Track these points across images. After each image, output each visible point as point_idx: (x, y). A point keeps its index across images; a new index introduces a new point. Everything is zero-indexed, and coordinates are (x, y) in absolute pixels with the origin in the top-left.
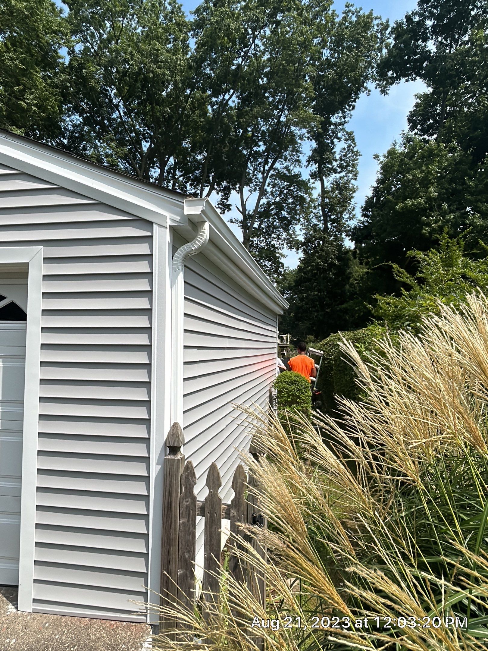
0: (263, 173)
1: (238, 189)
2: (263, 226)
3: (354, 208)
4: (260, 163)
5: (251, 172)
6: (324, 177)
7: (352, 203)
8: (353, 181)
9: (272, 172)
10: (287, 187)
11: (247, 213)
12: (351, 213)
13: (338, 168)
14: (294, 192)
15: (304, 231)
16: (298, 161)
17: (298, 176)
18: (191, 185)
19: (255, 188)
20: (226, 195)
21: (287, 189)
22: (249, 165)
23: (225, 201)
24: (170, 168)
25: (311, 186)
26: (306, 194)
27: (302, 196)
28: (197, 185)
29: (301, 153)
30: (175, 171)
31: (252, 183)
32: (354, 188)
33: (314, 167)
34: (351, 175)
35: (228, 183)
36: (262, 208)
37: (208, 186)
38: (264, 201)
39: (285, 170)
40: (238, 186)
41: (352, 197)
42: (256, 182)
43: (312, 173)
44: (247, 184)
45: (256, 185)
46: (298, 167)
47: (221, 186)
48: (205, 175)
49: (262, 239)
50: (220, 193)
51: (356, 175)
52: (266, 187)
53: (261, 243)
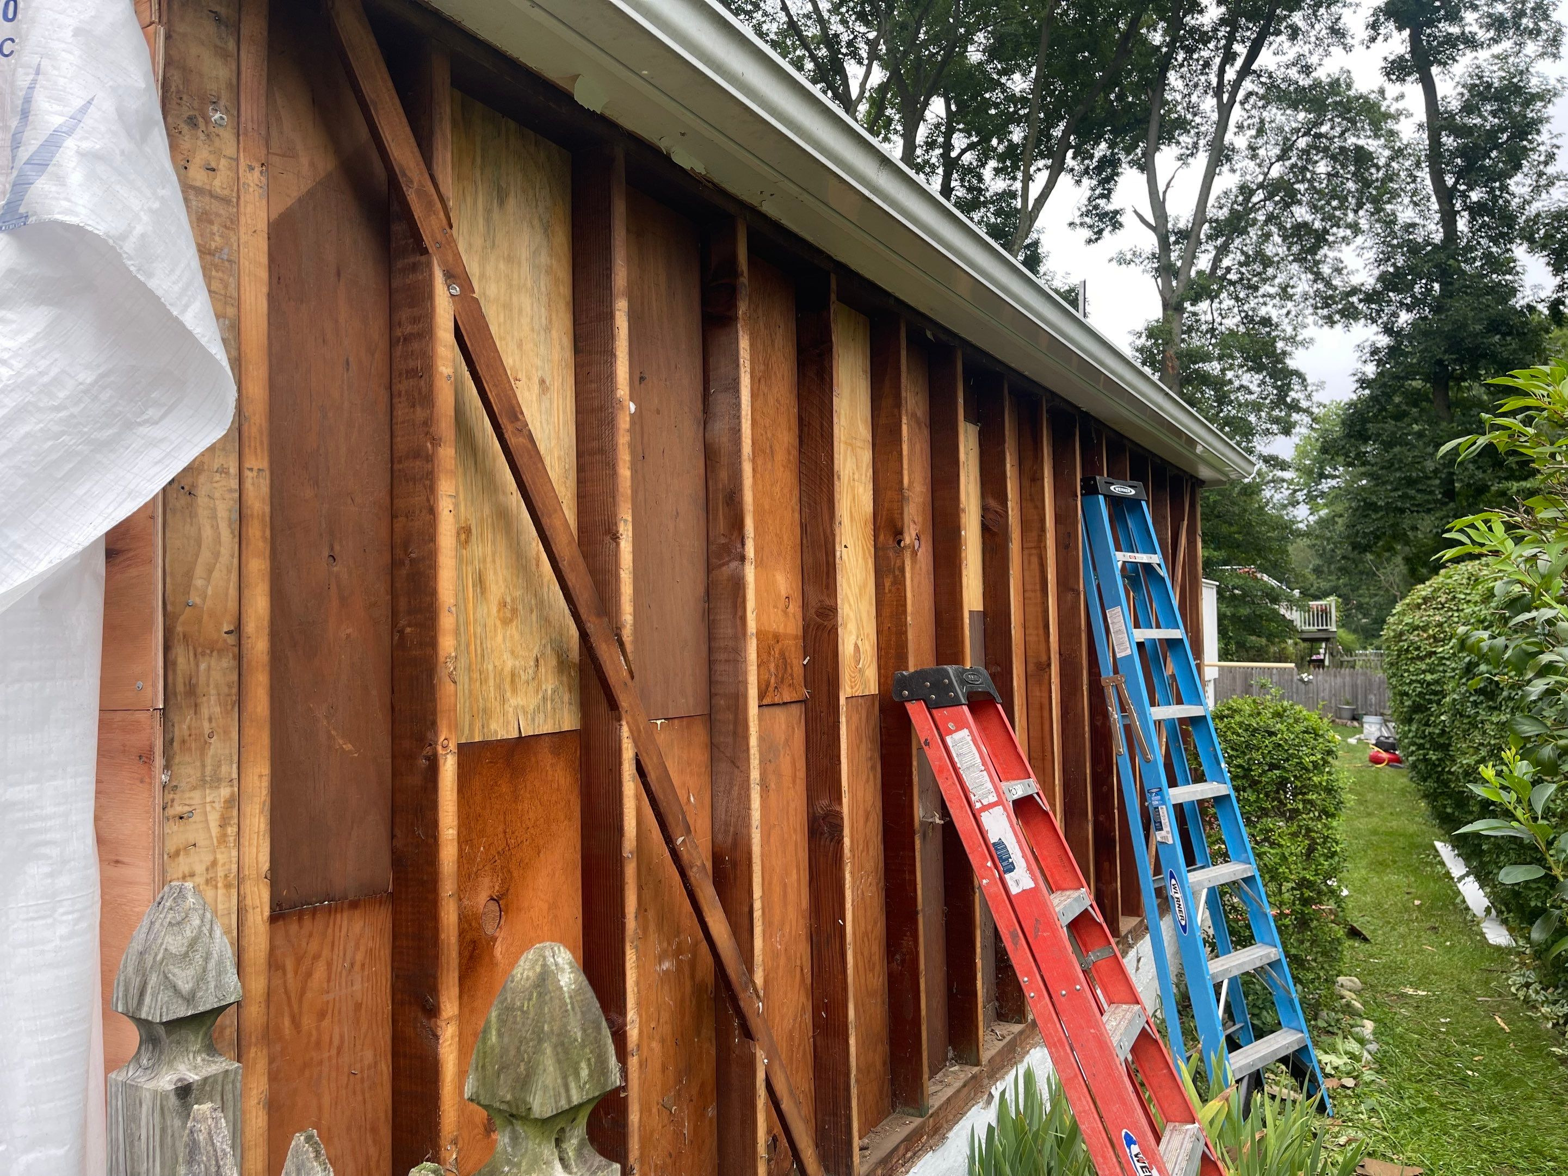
0: (1218, 92)
1: (1140, 159)
2: (1226, 262)
3: (1550, 154)
5: (1181, 98)
6: (1434, 70)
8: (1542, 66)
9: (1248, 85)
10: (1307, 128)
11: (1170, 226)
13: (1481, 31)
14: (1331, 139)
16: (1337, 32)
17: (1340, 83)
18: (997, 170)
19: (1196, 146)
20: (1106, 185)
21: (1307, 134)
22: (1172, 76)
23: (1102, 202)
25: (1392, 110)
26: (1376, 138)
27: (1359, 149)
28: (1016, 167)
30: (948, 137)
31: (1186, 131)
32: (1547, 90)
33: (1397, 42)
34: (1531, 48)
35: (1112, 145)
36: (1219, 207)
37: (1045, 167)
39: (1292, 70)
40: (1140, 149)
41: (1543, 119)
43: (1391, 64)
44: (1170, 140)
45: (1198, 135)
46: (1338, 51)
47: (1088, 159)
49: (1227, 303)
50: (1086, 182)
51: (1555, 41)
53: (1225, 316)
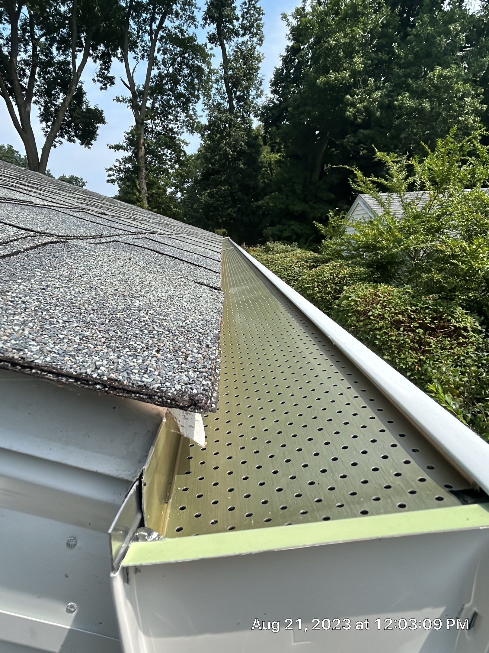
0: (150, 34)
1: (119, 56)
2: (157, 105)
3: (261, 82)
4: (144, 20)
5: (135, 32)
6: (225, 42)
7: (259, 76)
8: (258, 48)
9: (161, 33)
10: (181, 54)
11: (136, 88)
12: (258, 89)
13: (239, 29)
14: (189, 61)
15: (207, 112)
16: (192, 18)
17: (192, 39)
18: (58, 49)
19: (143, 55)
20: (106, 65)
21: (181, 57)
22: (131, 22)
23: (106, 72)
24: (25, 24)
25: (209, 53)
26: (204, 63)
27: (199, 67)
28: (66, 49)
29: (196, 8)
30: (32, 28)
31: (137, 47)
32: (260, 57)
33: (212, 28)
34: (255, 39)
35: (105, 46)
36: (153, 82)
37: (80, 51)
38: (155, 72)
39: (177, 30)
40: (119, 51)
41: (258, 68)
42: (143, 47)
43: (210, 36)
44: (132, 49)
45: (143, 50)
46: (193, 26)
47: (98, 51)
48: (75, 36)
49: (157, 121)
50: (98, 61)
51: (260, 40)
52: (156, 54)
53: (157, 126)
